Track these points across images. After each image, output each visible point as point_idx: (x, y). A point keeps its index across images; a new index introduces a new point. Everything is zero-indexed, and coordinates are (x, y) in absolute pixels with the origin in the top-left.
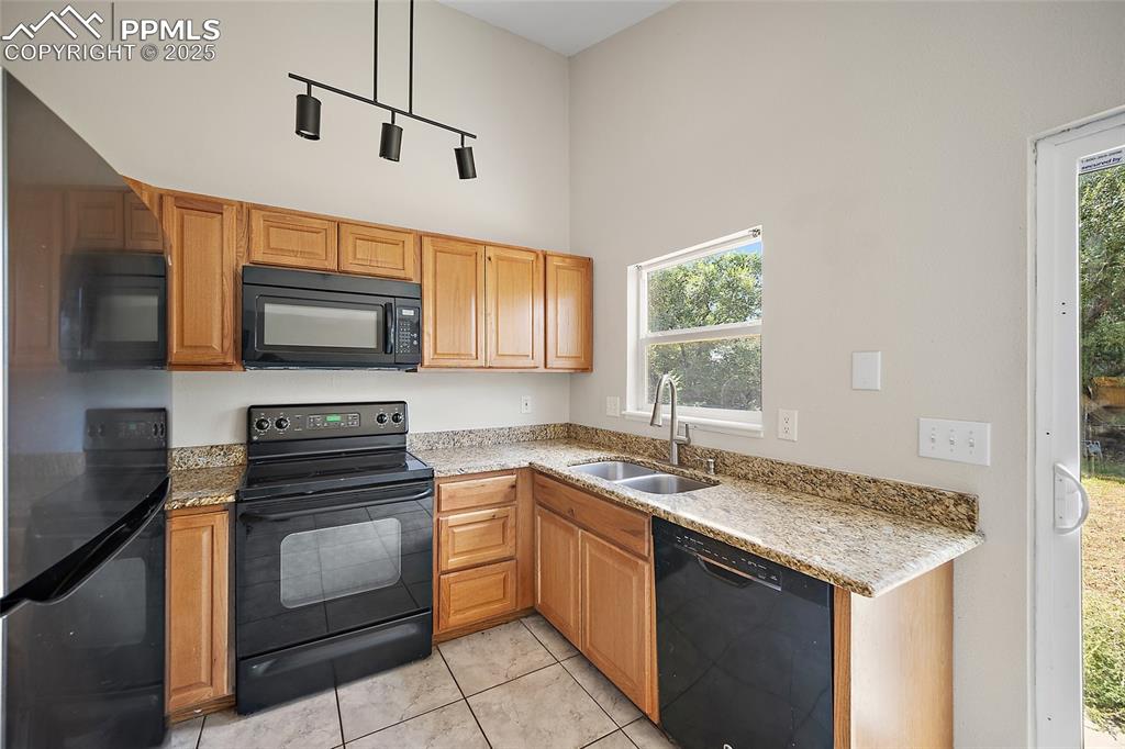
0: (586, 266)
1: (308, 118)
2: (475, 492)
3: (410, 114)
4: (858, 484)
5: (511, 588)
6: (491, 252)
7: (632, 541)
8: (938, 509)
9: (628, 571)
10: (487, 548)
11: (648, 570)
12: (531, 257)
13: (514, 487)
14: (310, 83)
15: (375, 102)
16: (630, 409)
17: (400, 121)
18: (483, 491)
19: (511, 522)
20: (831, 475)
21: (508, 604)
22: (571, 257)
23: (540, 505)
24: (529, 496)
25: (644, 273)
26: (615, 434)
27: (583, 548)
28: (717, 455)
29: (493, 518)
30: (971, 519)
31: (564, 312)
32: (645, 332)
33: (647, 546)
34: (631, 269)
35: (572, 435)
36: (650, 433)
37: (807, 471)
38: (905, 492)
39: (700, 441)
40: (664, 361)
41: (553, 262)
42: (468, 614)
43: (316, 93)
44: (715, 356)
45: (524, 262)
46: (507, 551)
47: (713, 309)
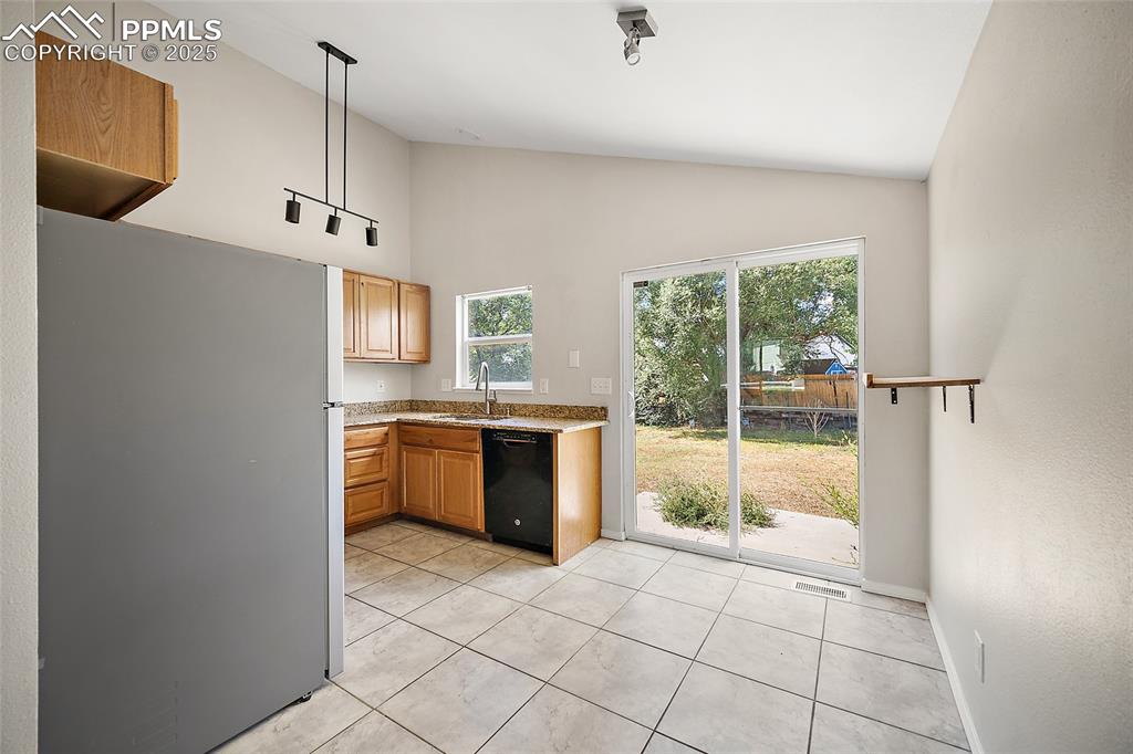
0: (425, 291)
1: (292, 212)
2: (363, 437)
3: (344, 210)
4: (570, 409)
5: (386, 499)
6: (363, 279)
7: (470, 446)
8: (596, 414)
9: (468, 462)
10: (371, 473)
11: (479, 457)
12: (390, 284)
13: (386, 434)
14: (294, 193)
15: (327, 203)
16: (458, 385)
17: (340, 214)
18: (368, 436)
19: (385, 457)
20: (561, 407)
21: (386, 509)
22: (416, 285)
23: (406, 444)
24: (396, 441)
25: (466, 300)
26: (447, 402)
27: (439, 459)
28: (511, 406)
29: (374, 454)
30: (606, 416)
31: (411, 322)
32: (467, 338)
33: (479, 446)
34: (458, 298)
35: (413, 406)
36: (472, 399)
37: (551, 407)
38: (586, 409)
39: (501, 400)
40: (478, 357)
41: (404, 288)
42: (359, 515)
43: (298, 199)
44: (507, 359)
45: (386, 287)
46: (383, 475)
47: (505, 316)
